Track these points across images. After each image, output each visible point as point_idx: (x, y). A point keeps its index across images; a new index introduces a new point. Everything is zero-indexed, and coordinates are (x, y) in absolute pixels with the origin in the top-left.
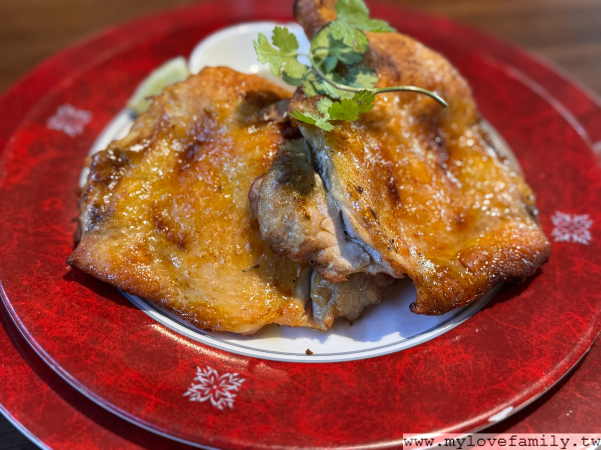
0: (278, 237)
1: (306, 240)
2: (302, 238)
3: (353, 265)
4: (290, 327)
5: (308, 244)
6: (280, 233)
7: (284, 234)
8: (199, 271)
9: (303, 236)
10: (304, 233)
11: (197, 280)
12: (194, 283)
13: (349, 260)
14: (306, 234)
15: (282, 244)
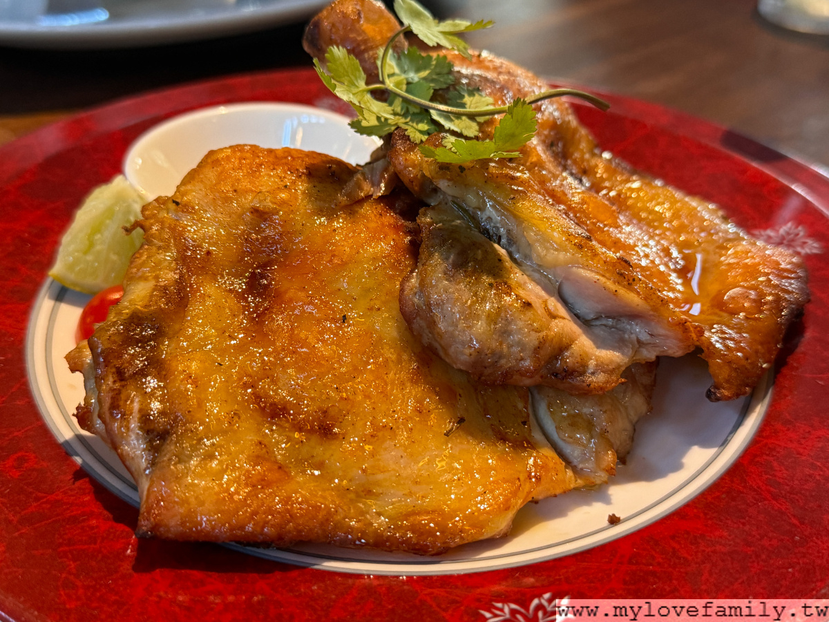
0: (493, 353)
1: (542, 340)
2: (532, 339)
3: (623, 354)
4: (555, 496)
5: (547, 345)
6: (494, 344)
7: (501, 344)
8: (379, 460)
9: (534, 336)
10: (533, 330)
11: (380, 476)
12: (378, 484)
13: (613, 348)
14: (537, 331)
15: (503, 361)
